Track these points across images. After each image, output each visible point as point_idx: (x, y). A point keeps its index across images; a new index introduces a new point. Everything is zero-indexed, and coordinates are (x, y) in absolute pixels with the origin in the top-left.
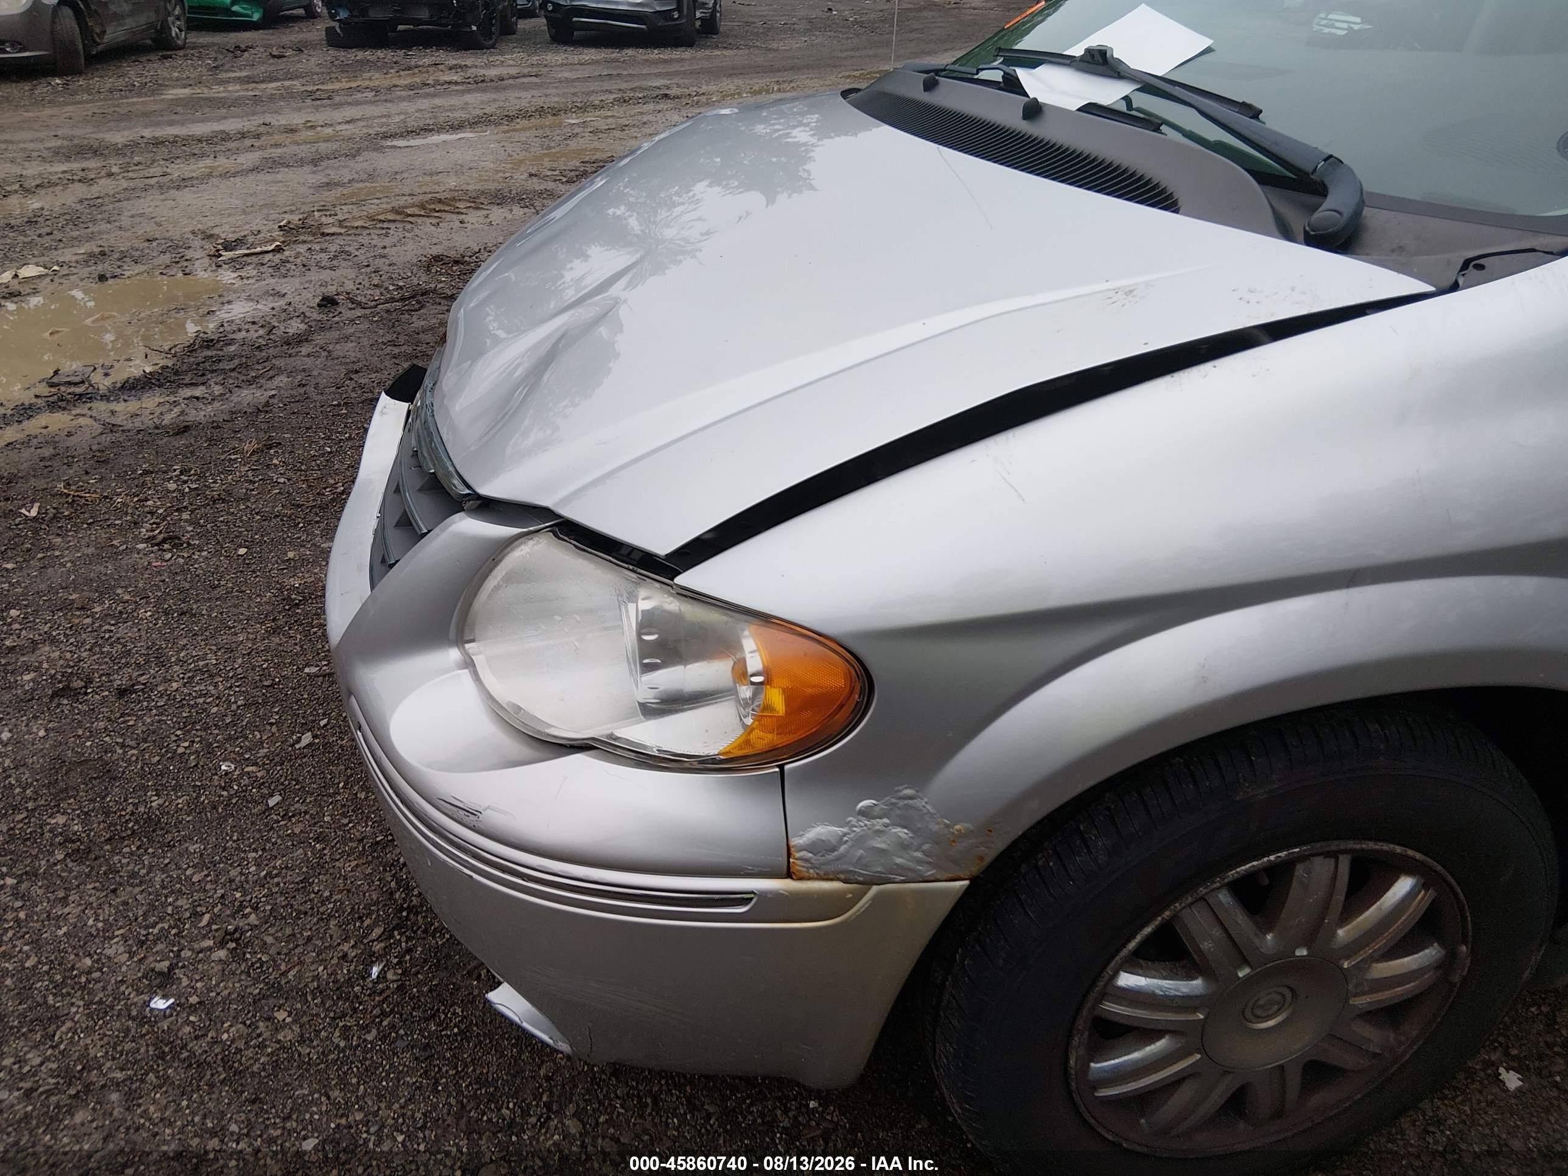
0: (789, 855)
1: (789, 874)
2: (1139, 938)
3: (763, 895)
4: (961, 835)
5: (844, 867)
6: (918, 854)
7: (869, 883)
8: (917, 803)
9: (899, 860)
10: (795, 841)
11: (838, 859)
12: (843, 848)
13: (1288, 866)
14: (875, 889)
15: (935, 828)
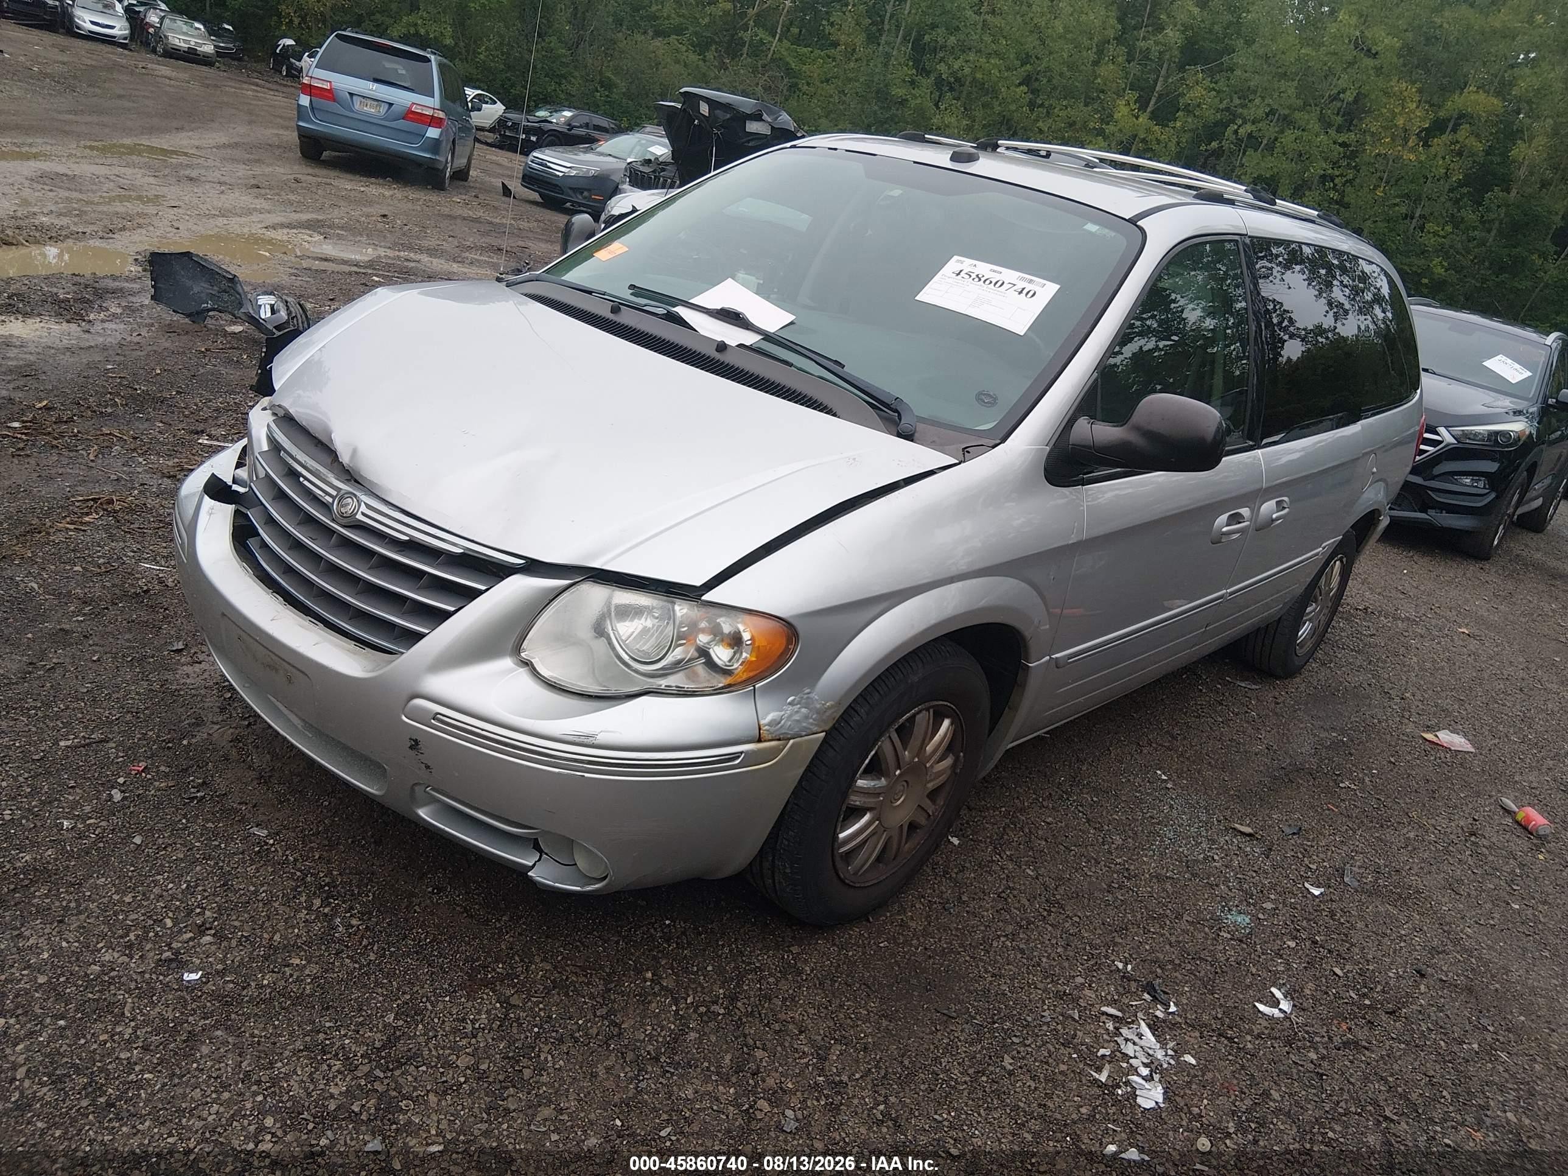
0: (760, 729)
1: (759, 740)
2: (870, 757)
3: (747, 753)
4: (829, 708)
5: (783, 731)
6: (811, 721)
7: (789, 739)
8: (811, 695)
9: (804, 724)
10: (762, 722)
11: (781, 727)
12: (783, 722)
13: (914, 716)
14: (791, 741)
15: (818, 706)
